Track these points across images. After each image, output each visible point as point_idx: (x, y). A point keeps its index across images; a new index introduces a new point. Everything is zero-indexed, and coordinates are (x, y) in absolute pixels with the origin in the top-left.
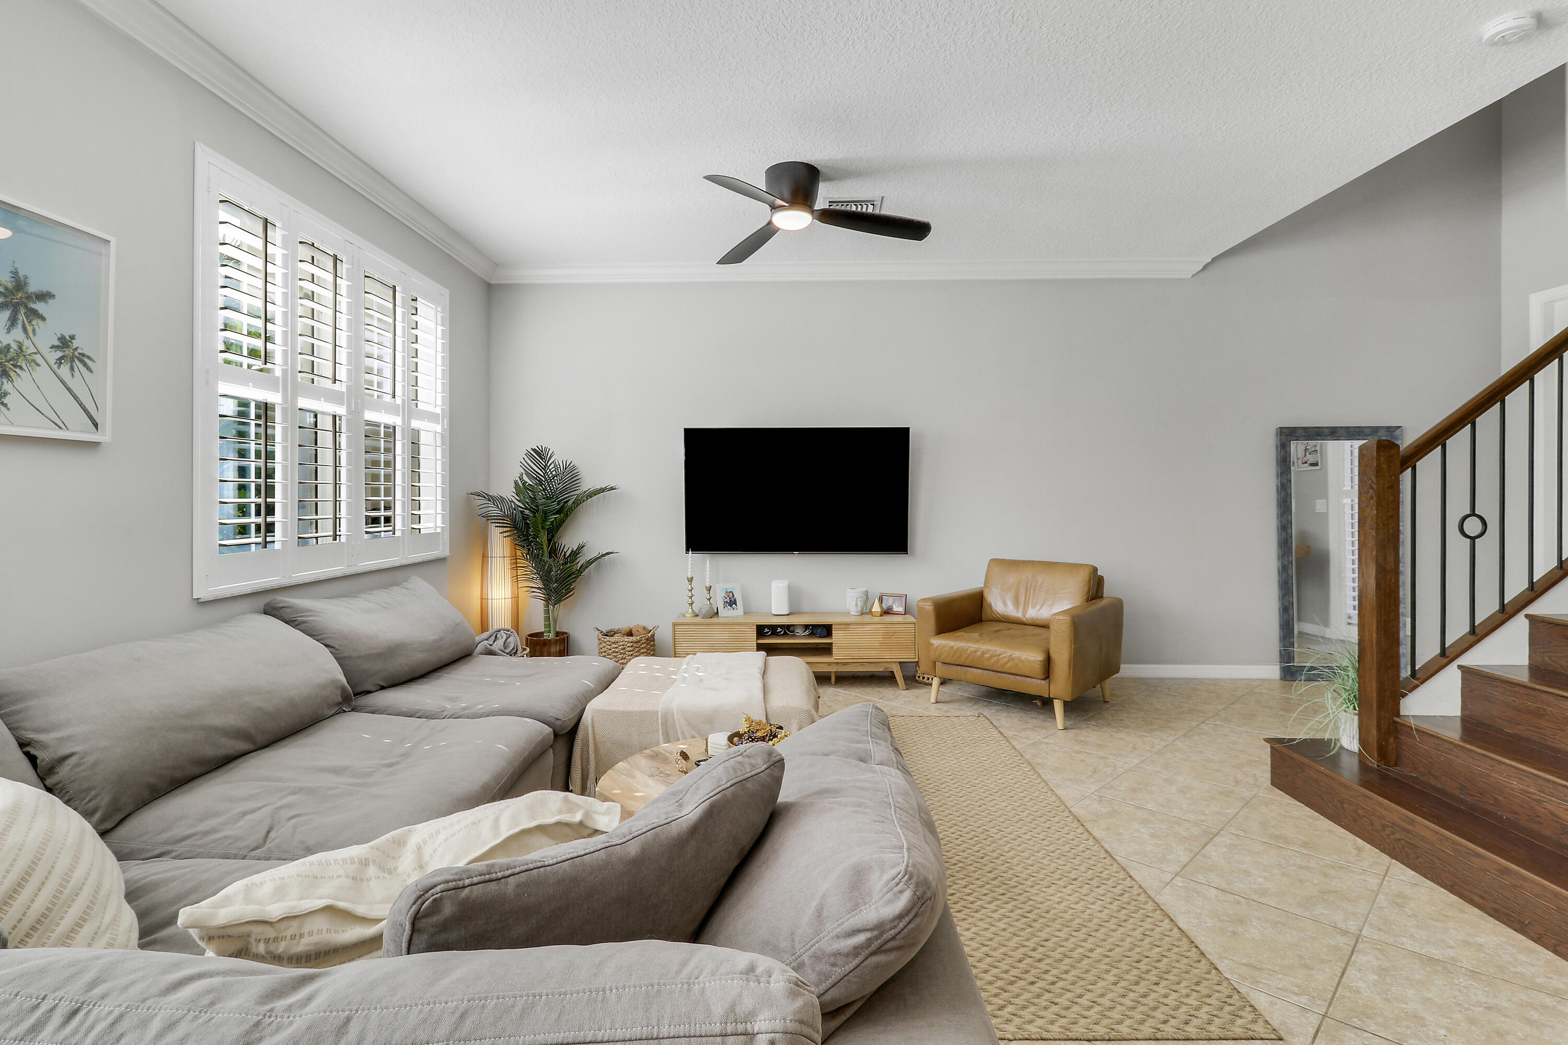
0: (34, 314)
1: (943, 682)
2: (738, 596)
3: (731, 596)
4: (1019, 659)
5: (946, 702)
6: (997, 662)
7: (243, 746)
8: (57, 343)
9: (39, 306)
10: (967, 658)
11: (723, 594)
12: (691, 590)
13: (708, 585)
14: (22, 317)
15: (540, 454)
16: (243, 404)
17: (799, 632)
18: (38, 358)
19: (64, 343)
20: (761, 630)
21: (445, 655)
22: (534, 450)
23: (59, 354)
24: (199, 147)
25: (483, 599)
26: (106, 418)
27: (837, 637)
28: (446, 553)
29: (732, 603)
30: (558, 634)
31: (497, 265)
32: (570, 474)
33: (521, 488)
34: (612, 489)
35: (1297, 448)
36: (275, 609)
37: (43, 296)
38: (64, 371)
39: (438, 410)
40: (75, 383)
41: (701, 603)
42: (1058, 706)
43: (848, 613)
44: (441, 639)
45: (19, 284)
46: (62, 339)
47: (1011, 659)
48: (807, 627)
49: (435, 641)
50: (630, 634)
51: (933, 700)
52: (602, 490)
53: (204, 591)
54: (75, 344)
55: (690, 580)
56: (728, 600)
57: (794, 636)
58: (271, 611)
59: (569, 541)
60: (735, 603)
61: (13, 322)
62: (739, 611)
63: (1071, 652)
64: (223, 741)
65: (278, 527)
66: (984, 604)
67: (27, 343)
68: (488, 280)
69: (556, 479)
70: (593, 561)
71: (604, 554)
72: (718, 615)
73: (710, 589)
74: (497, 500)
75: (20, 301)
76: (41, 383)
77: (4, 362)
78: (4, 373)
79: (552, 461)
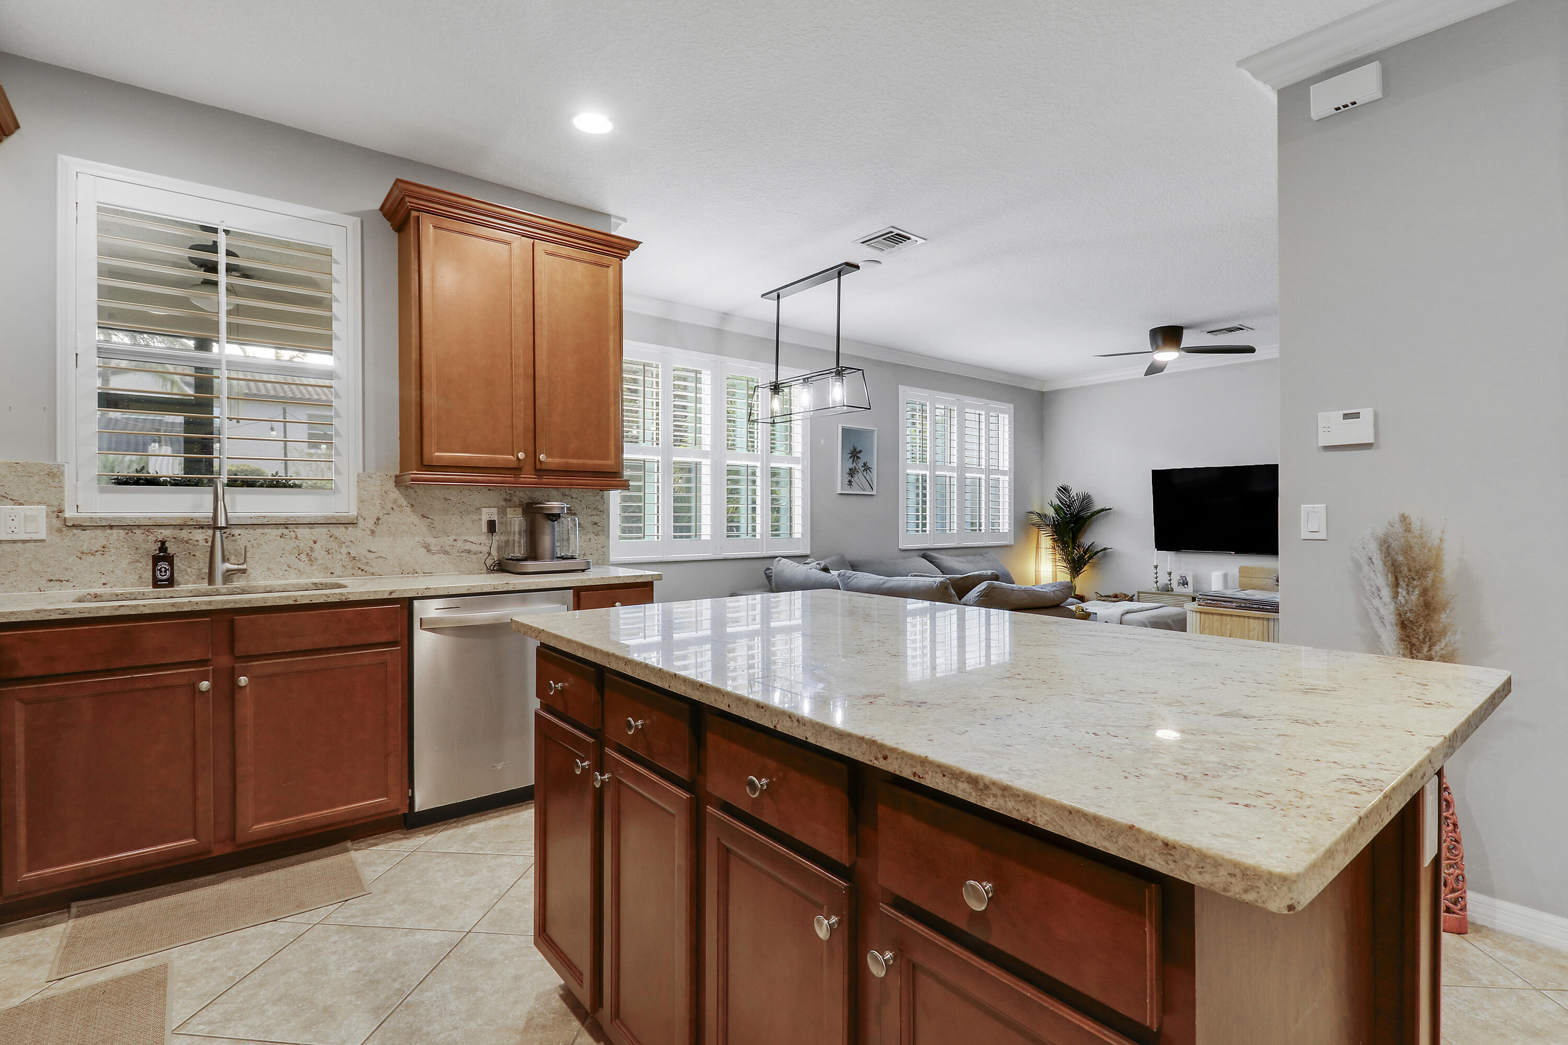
0: (858, 458)
2: (1190, 580)
3: (1184, 579)
9: (859, 455)
11: (1179, 578)
12: (1156, 574)
13: (1168, 572)
14: (856, 459)
15: (1064, 490)
16: (917, 475)
18: (859, 471)
19: (865, 464)
22: (1061, 487)
23: (864, 468)
24: (900, 386)
25: (1037, 571)
26: (875, 489)
28: (1012, 542)
29: (1185, 583)
31: (1044, 382)
32: (1086, 500)
33: (1057, 509)
34: (1110, 509)
36: (925, 556)
37: (860, 452)
38: (865, 473)
39: (1007, 469)
40: (868, 477)
41: (1163, 580)
45: (855, 450)
46: (864, 464)
50: (1116, 597)
52: (1102, 510)
53: (902, 546)
54: (867, 464)
55: (1156, 567)
56: (1182, 581)
58: (925, 557)
59: (1087, 540)
60: (1187, 583)
61: (854, 461)
62: (1190, 589)
65: (928, 525)
67: (857, 467)
68: (1040, 390)
69: (1077, 504)
70: (1097, 552)
71: (1105, 549)
72: (1173, 591)
73: (1170, 574)
74: (1042, 516)
75: (855, 454)
76: (859, 478)
77: (852, 472)
78: (852, 477)
79: (1073, 493)
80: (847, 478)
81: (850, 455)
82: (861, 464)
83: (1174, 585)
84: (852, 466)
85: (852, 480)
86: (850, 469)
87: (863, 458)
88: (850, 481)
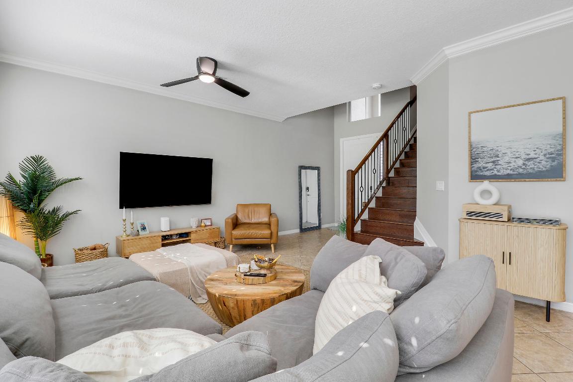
2: (146, 225)
3: (143, 225)
6: (256, 235)
11: (140, 225)
12: (125, 225)
13: (132, 222)
17: (175, 237)
27: (193, 236)
30: (46, 255)
35: (303, 171)
41: (129, 230)
42: (272, 246)
43: (193, 227)
47: (261, 234)
48: (177, 235)
50: (94, 249)
52: (72, 180)
55: (124, 220)
56: (142, 227)
57: (172, 239)
63: (277, 229)
70: (69, 215)
71: (76, 211)
73: (132, 224)
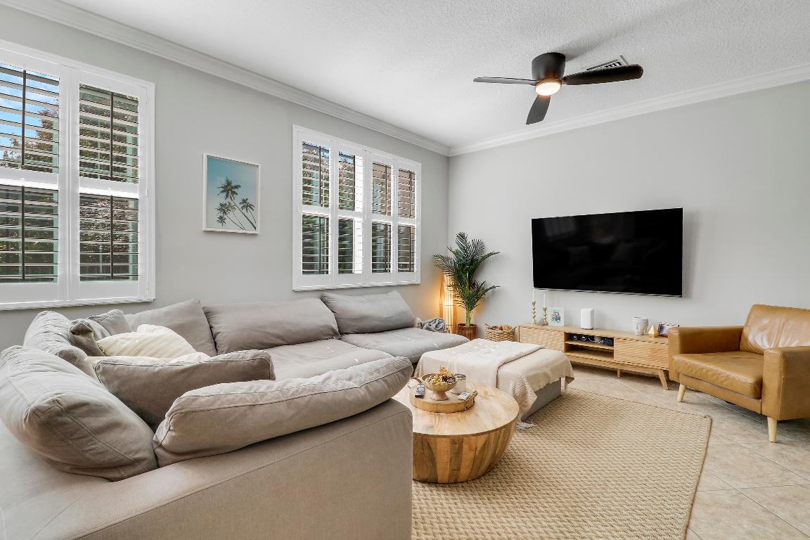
0: (234, 193)
1: (687, 389)
2: (562, 316)
3: (557, 314)
4: (734, 379)
5: (691, 403)
6: (717, 379)
7: (280, 342)
8: (242, 202)
9: (236, 190)
10: (696, 373)
11: (552, 313)
13: (544, 307)
14: (230, 194)
15: (462, 237)
17: (597, 340)
18: (236, 207)
19: (244, 201)
20: (569, 336)
21: (391, 324)
22: (460, 235)
23: (242, 205)
24: (295, 127)
25: (441, 305)
26: (258, 225)
27: (617, 347)
28: (419, 282)
29: (557, 318)
30: (471, 325)
31: (449, 148)
32: (479, 246)
33: (456, 253)
34: (497, 253)
36: (322, 297)
37: (237, 187)
38: (244, 211)
39: (415, 218)
40: (248, 215)
42: (771, 423)
43: (632, 333)
44: (390, 317)
45: (229, 183)
47: (728, 378)
48: (603, 338)
49: (386, 318)
50: (501, 329)
51: (679, 399)
52: (491, 254)
53: (296, 288)
54: (248, 201)
55: (534, 304)
56: (555, 317)
57: (593, 343)
58: (320, 297)
59: (480, 279)
60: (559, 319)
61: (227, 196)
62: (562, 323)
63: (780, 380)
64: (272, 338)
65: (329, 266)
66: (742, 338)
67: (232, 202)
68: (446, 155)
69: (472, 248)
70: (488, 290)
71: (494, 287)
72: (547, 324)
73: (545, 310)
74: (445, 259)
75: (229, 189)
76: (235, 216)
77: (224, 209)
78: (225, 213)
79: (469, 240)
80: (218, 214)
81: (222, 189)
82: (237, 200)
83: (549, 319)
84: (224, 201)
85: (225, 216)
86: (222, 205)
87: (241, 195)
88: (221, 218)
